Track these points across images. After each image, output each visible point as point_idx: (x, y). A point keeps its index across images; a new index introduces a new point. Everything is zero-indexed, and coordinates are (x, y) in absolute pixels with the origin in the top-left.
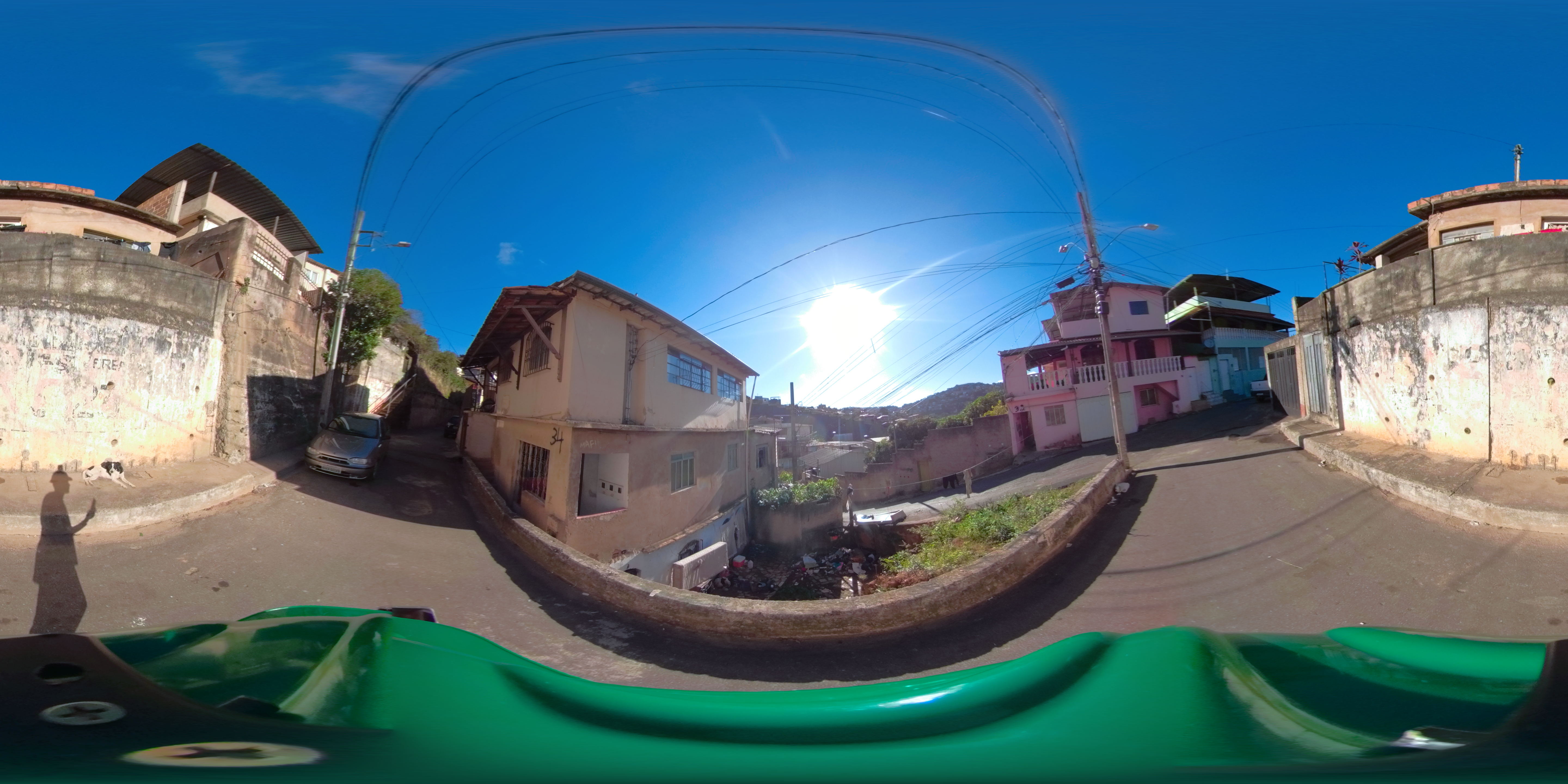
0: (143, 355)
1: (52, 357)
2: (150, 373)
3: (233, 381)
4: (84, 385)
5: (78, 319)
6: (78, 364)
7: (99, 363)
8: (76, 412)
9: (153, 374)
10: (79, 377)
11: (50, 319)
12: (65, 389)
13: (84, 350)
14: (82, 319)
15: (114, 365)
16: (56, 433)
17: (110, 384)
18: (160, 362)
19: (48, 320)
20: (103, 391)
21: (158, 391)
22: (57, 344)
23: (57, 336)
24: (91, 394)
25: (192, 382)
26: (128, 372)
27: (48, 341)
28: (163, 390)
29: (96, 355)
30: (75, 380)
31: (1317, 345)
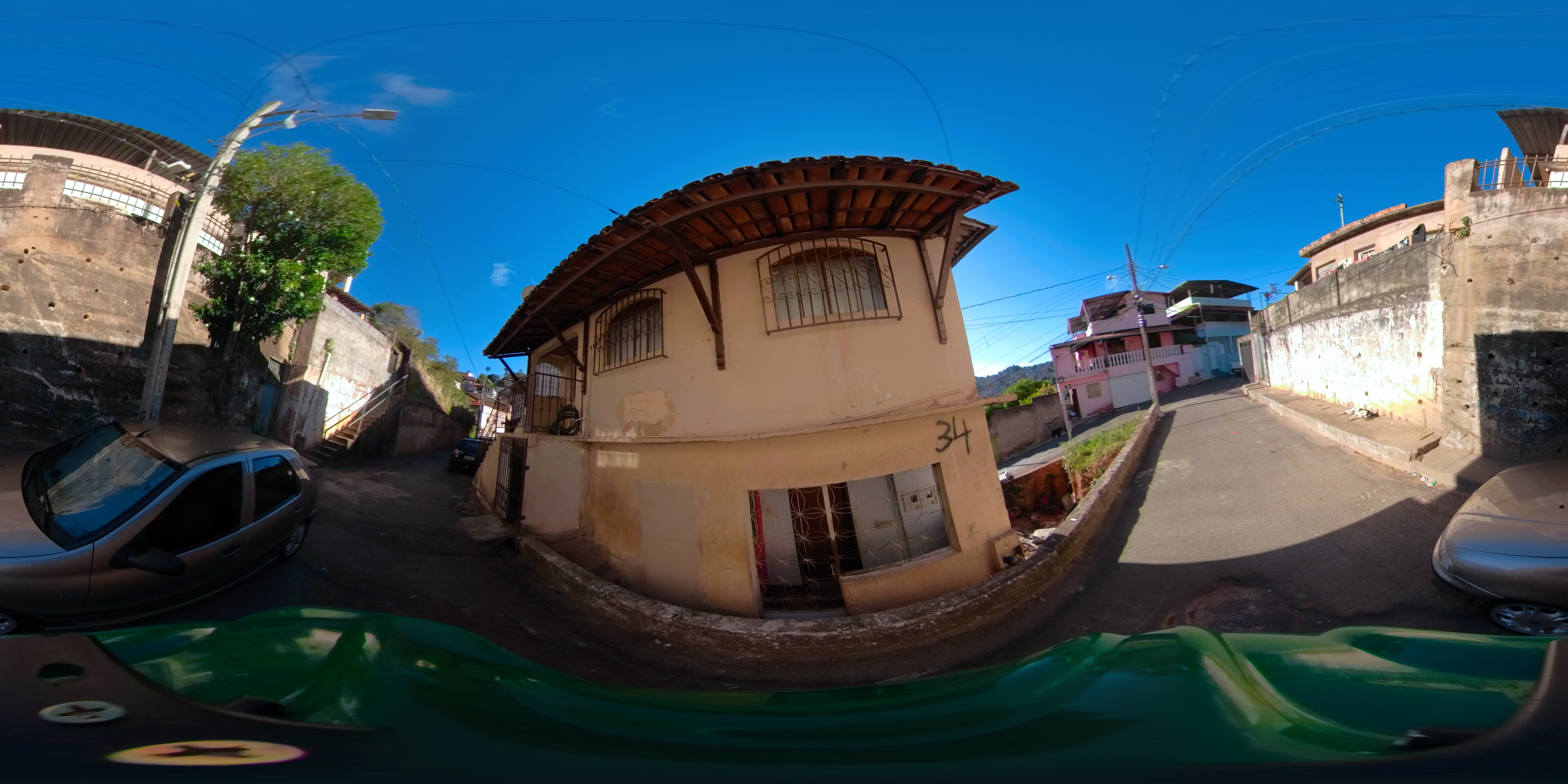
2: (1378, 345)
5: (1343, 319)
13: (1347, 337)
15: (1360, 342)
18: (1384, 335)
19: (1332, 324)
21: (1386, 357)
22: (1337, 336)
23: (1337, 331)
24: (1352, 362)
26: (1367, 344)
27: (1334, 335)
31: (1259, 341)
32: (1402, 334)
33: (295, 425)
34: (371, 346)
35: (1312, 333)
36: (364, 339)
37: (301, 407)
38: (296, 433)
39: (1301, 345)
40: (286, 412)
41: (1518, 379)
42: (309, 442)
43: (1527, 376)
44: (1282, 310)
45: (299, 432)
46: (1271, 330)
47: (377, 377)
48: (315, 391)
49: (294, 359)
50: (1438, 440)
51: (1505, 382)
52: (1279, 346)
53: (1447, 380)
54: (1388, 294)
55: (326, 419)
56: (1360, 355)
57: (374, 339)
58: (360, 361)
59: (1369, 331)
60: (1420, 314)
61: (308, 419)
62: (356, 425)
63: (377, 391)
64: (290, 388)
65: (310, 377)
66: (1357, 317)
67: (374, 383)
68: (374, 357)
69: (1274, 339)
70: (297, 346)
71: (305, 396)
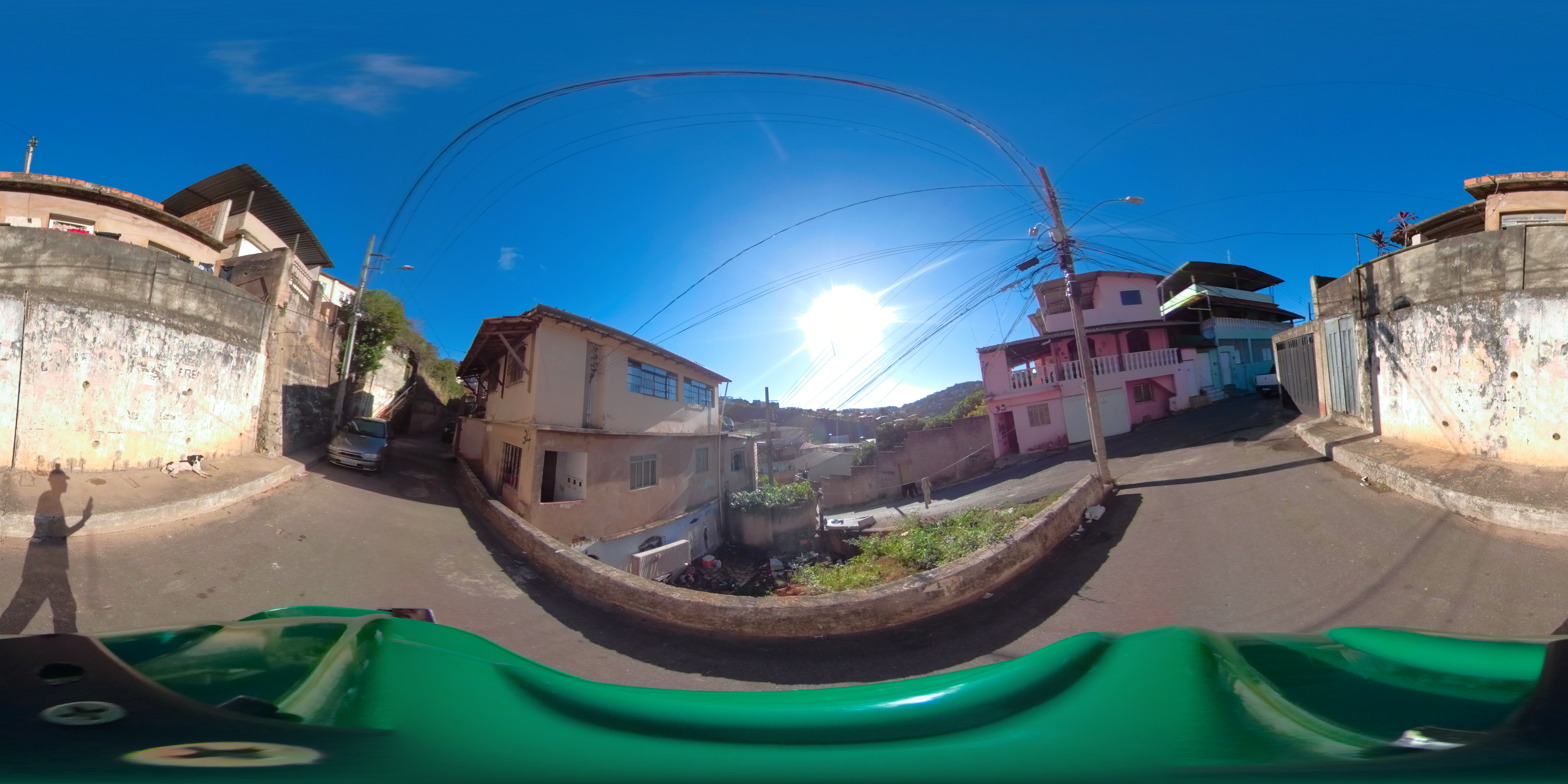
0: (214, 366)
1: (148, 365)
2: (217, 382)
3: (273, 389)
4: (171, 391)
5: (171, 333)
6: (167, 372)
7: (183, 371)
8: (163, 414)
9: (219, 382)
10: (168, 383)
11: (150, 331)
12: (156, 395)
13: (173, 360)
14: (174, 332)
15: (193, 375)
16: (146, 433)
17: (190, 390)
18: (225, 372)
19: (148, 332)
20: (182, 396)
21: (222, 397)
22: (154, 354)
23: (154, 346)
24: (176, 399)
25: (244, 390)
26: (202, 380)
27: (146, 351)
28: (225, 396)
29: (182, 365)
30: (164, 386)
32: (240, 375)
59: (210, 365)
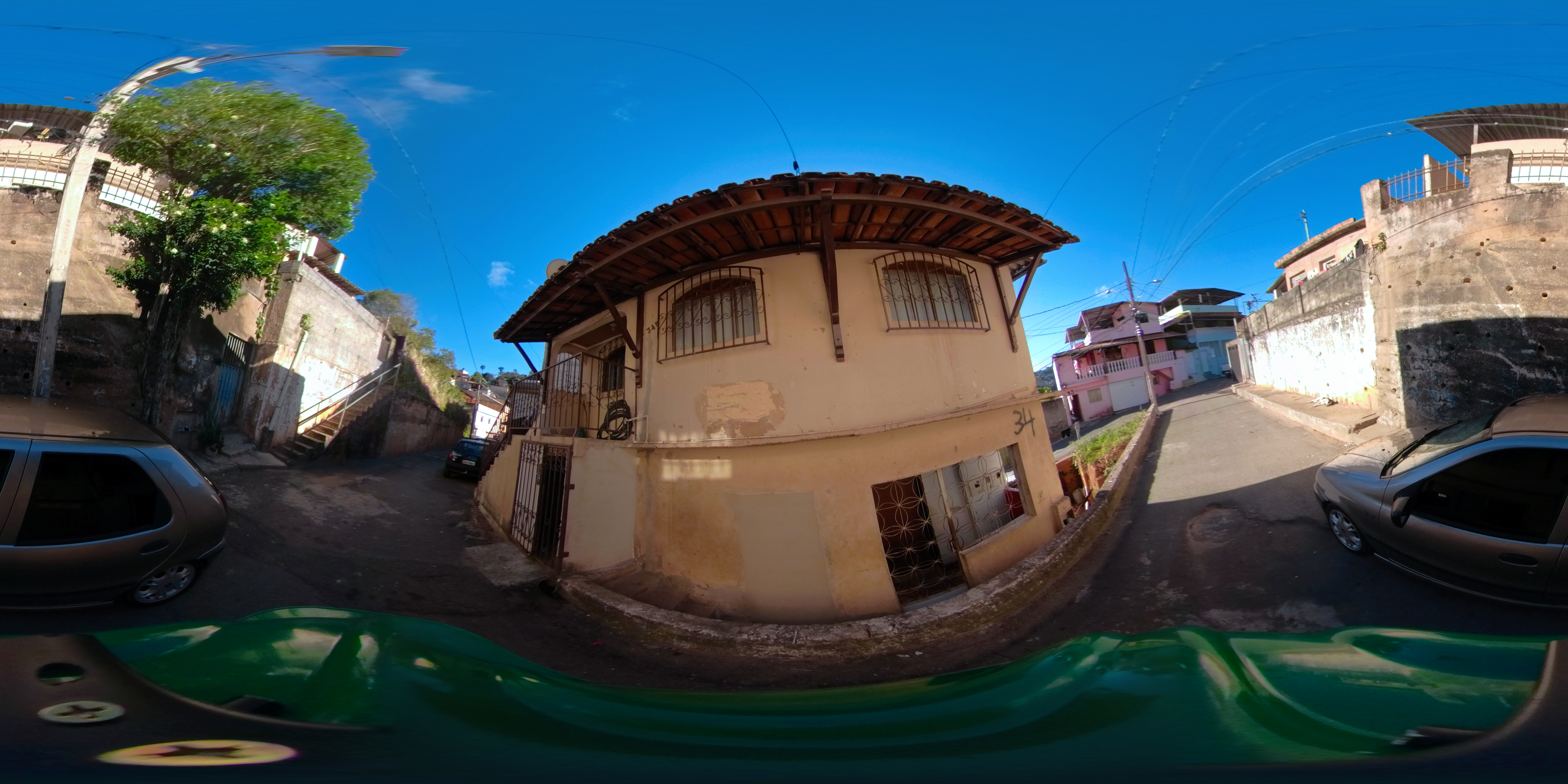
7: (1315, 342)
18: (1336, 335)
29: (1314, 339)
31: (1244, 344)
32: (1349, 335)
33: (261, 416)
34: (359, 327)
35: (1285, 337)
36: (350, 319)
37: (269, 394)
38: (262, 426)
39: (1278, 348)
40: (252, 400)
41: (1429, 365)
42: (280, 436)
43: (1436, 361)
44: (1261, 317)
45: (267, 425)
46: (1254, 335)
47: (365, 364)
48: (288, 376)
49: (263, 337)
50: (1376, 419)
51: (1420, 368)
52: (1261, 349)
53: (1380, 369)
54: (1336, 303)
55: (301, 411)
56: (1321, 354)
57: (363, 320)
58: (345, 344)
59: (1326, 334)
60: (1360, 317)
61: (277, 410)
62: (337, 419)
63: (365, 379)
64: (257, 371)
65: (281, 358)
66: (1316, 323)
67: (361, 371)
68: (363, 341)
69: (1256, 343)
70: (266, 322)
71: (275, 381)
